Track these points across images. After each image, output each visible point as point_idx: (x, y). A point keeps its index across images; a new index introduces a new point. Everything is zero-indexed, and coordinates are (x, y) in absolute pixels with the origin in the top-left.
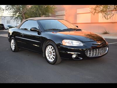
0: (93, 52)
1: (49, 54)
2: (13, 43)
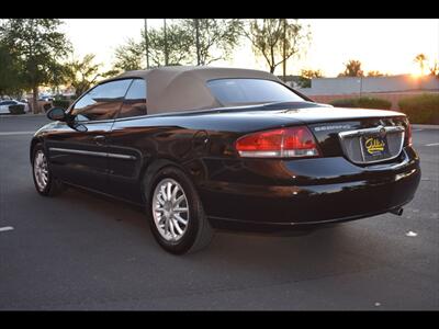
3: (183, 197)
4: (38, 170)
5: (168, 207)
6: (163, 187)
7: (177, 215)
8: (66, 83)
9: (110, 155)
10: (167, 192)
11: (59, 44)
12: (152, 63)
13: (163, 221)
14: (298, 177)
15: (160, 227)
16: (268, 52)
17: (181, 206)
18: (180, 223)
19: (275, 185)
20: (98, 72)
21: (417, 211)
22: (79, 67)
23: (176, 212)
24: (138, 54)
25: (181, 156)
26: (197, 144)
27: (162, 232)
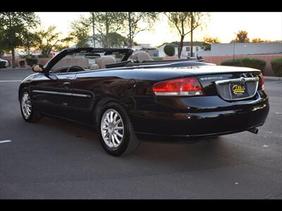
3: (120, 120)
4: (24, 104)
5: (111, 127)
6: (108, 115)
7: (116, 132)
8: (35, 46)
9: (74, 95)
10: (110, 117)
11: (31, 18)
12: (96, 32)
13: (108, 135)
14: (191, 108)
15: (105, 140)
16: (180, 25)
17: (119, 126)
18: (118, 137)
19: (177, 112)
20: (59, 38)
21: (271, 133)
22: (44, 35)
23: (116, 129)
24: (87, 26)
25: (120, 94)
26: (129, 88)
27: (107, 142)
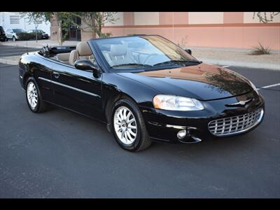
0: (226, 123)
1: (122, 127)
2: (32, 92)
